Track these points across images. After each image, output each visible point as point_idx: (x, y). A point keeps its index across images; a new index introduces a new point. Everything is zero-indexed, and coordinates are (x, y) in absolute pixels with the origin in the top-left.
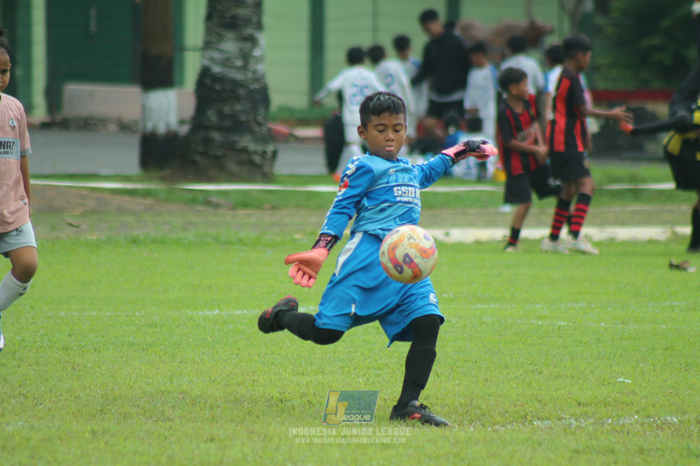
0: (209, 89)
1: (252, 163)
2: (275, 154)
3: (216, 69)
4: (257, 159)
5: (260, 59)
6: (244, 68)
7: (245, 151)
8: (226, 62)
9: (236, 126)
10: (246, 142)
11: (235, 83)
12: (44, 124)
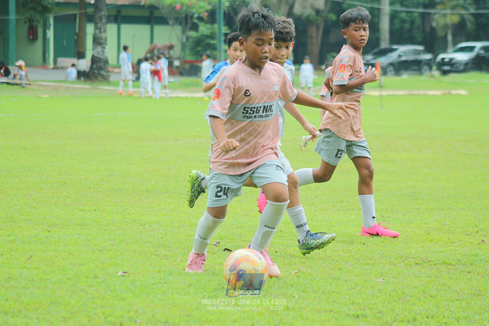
0: (94, 60)
1: (104, 78)
2: (110, 76)
3: (96, 55)
4: (105, 77)
5: (106, 53)
6: (102, 55)
7: (103, 75)
8: (98, 53)
9: (100, 68)
10: (103, 73)
11: (100, 58)
12: (53, 69)
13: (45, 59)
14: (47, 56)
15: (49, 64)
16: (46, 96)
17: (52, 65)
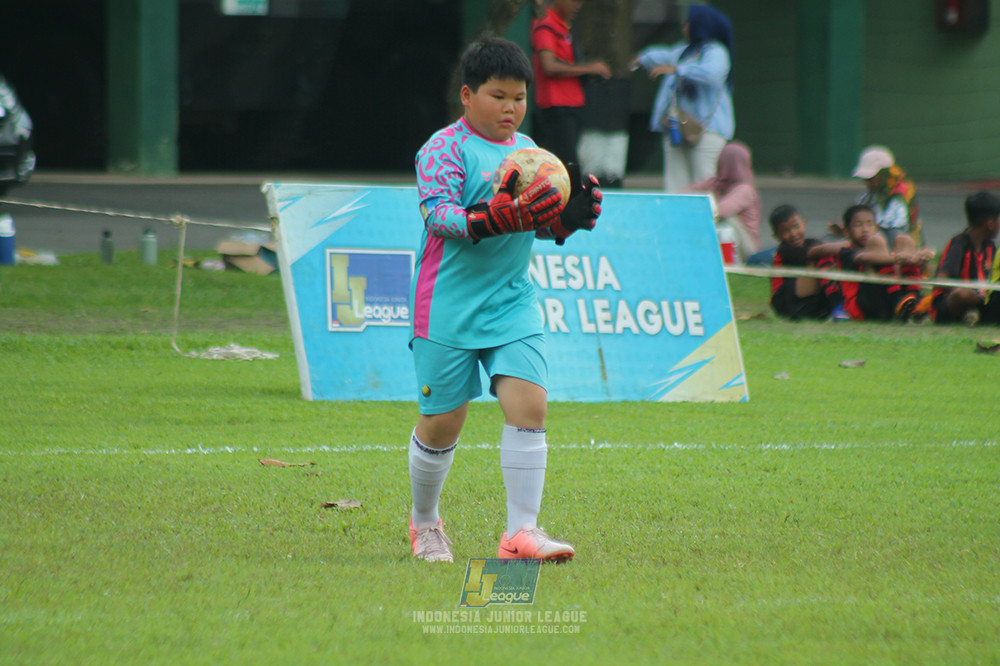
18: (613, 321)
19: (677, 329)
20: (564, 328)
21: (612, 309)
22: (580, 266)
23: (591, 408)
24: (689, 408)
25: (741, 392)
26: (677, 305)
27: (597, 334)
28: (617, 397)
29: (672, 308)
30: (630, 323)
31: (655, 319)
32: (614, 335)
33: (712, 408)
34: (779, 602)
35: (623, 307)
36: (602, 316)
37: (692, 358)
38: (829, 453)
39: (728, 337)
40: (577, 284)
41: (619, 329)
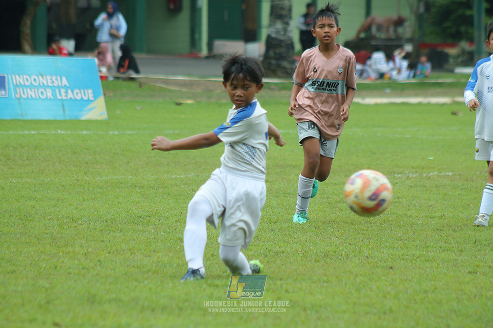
0: (271, 43)
3: (274, 35)
4: (289, 71)
5: (291, 31)
6: (285, 35)
7: (284, 68)
8: (277, 32)
9: (281, 57)
10: (285, 64)
11: (281, 41)
12: (207, 58)
13: (194, 42)
14: (197, 36)
15: (200, 50)
16: (189, 102)
17: (204, 51)
18: (66, 96)
19: (85, 98)
20: (52, 98)
21: (66, 92)
22: (57, 79)
23: (60, 122)
24: (89, 122)
25: (105, 116)
26: (86, 91)
27: (62, 100)
28: (68, 118)
29: (84, 92)
30: (72, 97)
31: (79, 95)
32: (67, 100)
33: (96, 121)
34: (109, 178)
35: (70, 92)
36: (63, 94)
37: (90, 106)
38: (129, 134)
39: (101, 100)
40: (56, 84)
41: (69, 99)
